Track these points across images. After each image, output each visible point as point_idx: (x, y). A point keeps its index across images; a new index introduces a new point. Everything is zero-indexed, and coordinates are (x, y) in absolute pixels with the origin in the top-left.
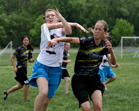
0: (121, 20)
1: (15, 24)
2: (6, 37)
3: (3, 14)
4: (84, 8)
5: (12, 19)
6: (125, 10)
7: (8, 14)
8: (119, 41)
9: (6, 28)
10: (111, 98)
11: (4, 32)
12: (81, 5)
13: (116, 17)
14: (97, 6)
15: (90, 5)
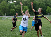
0: (49, 7)
1: (18, 8)
2: (15, 12)
3: (14, 5)
4: (38, 3)
5: (17, 7)
6: (50, 4)
7: (16, 5)
8: (48, 13)
9: (15, 10)
10: (46, 30)
11: (15, 11)
12: (37, 3)
13: (47, 6)
14: (42, 3)
15: (40, 2)
